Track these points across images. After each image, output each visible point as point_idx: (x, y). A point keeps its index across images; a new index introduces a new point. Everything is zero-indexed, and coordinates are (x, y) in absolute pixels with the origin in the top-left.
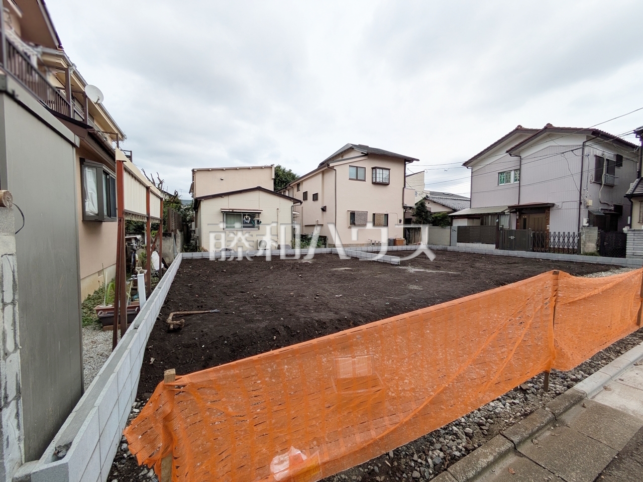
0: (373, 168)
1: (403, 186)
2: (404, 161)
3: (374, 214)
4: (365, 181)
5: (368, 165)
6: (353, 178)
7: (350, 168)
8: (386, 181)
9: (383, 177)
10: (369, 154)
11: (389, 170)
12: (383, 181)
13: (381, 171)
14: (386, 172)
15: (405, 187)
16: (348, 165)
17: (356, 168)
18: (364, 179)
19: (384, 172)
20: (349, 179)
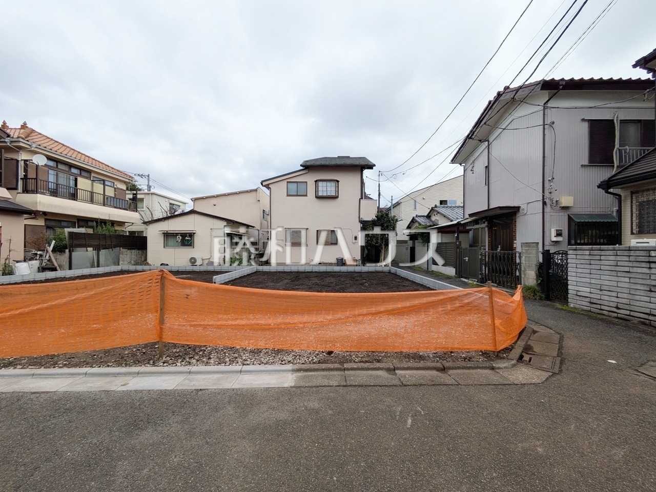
0: (316, 181)
1: (360, 198)
2: (360, 169)
3: (317, 231)
4: (306, 196)
5: (310, 179)
6: (292, 194)
7: (289, 184)
8: (333, 194)
9: (328, 190)
10: (309, 167)
11: (338, 181)
12: (329, 194)
13: (325, 184)
14: (333, 184)
15: (362, 198)
16: (286, 181)
17: (296, 184)
18: (306, 194)
19: (329, 184)
20: (288, 195)
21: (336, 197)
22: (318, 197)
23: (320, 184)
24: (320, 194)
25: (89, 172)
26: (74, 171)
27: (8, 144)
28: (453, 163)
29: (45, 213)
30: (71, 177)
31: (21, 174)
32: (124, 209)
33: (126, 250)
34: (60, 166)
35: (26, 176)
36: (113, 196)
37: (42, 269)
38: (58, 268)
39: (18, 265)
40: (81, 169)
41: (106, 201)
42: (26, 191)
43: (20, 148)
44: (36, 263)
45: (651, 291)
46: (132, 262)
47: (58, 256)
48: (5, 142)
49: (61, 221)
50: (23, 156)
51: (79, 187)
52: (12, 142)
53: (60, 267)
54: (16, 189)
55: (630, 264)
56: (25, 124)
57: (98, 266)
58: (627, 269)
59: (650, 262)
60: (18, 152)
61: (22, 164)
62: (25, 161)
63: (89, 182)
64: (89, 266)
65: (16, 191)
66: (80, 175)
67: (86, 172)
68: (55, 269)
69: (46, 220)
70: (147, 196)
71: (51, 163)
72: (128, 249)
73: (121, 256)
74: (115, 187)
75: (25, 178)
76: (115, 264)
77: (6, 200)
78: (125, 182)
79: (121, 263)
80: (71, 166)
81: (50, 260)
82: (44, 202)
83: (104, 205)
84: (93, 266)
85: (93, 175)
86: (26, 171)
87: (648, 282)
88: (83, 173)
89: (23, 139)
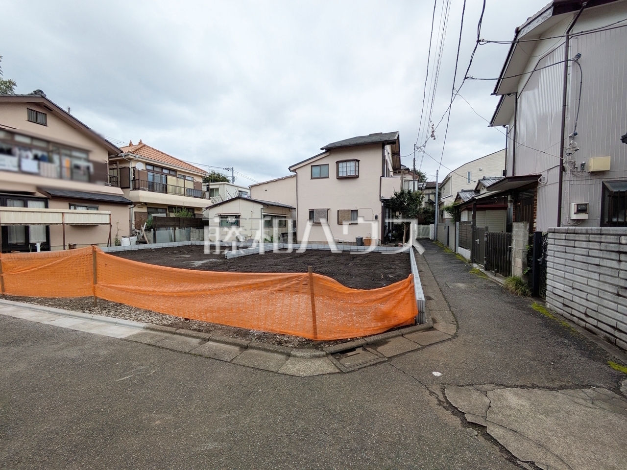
0: (337, 163)
1: (381, 175)
2: (382, 146)
3: (338, 211)
4: (329, 177)
5: (331, 161)
6: (316, 177)
7: (313, 168)
8: (353, 174)
9: (348, 170)
10: (330, 150)
11: (358, 161)
12: (349, 174)
13: (345, 164)
14: (353, 164)
15: (383, 176)
16: (310, 166)
17: (319, 167)
18: (327, 176)
19: (349, 164)
20: (312, 178)
21: (356, 177)
22: (339, 178)
23: (341, 165)
24: (340, 175)
25: (175, 171)
26: (165, 171)
27: (124, 157)
28: (492, 126)
29: (146, 204)
30: (163, 176)
31: (132, 177)
32: (200, 198)
33: (195, 229)
34: (156, 169)
35: (134, 178)
36: (193, 188)
37: (138, 242)
38: (147, 241)
39: (123, 239)
40: (169, 169)
41: (187, 193)
42: (135, 189)
43: (131, 159)
44: (134, 239)
45: (618, 295)
46: (200, 238)
47: (148, 234)
48: (122, 156)
49: (157, 208)
50: (132, 165)
51: (168, 184)
52: (125, 155)
53: (149, 241)
54: (129, 188)
55: (601, 254)
56: (141, 141)
57: (175, 241)
58: (597, 261)
59: (620, 252)
60: (129, 162)
61: (132, 170)
62: (134, 168)
63: (175, 178)
64: (169, 241)
65: (129, 189)
66: (169, 174)
67: (173, 171)
68: (145, 243)
69: (148, 208)
70: (221, 186)
71: (150, 168)
72: (197, 228)
73: (191, 233)
74: (194, 181)
75: (134, 180)
76: (188, 240)
77: (120, 196)
78: (201, 177)
79: (191, 239)
80: (162, 168)
81: (143, 237)
82: (145, 196)
83: (184, 196)
84: (171, 241)
85: (178, 173)
86: (134, 175)
87: (616, 281)
88: (172, 173)
89: (131, 153)
